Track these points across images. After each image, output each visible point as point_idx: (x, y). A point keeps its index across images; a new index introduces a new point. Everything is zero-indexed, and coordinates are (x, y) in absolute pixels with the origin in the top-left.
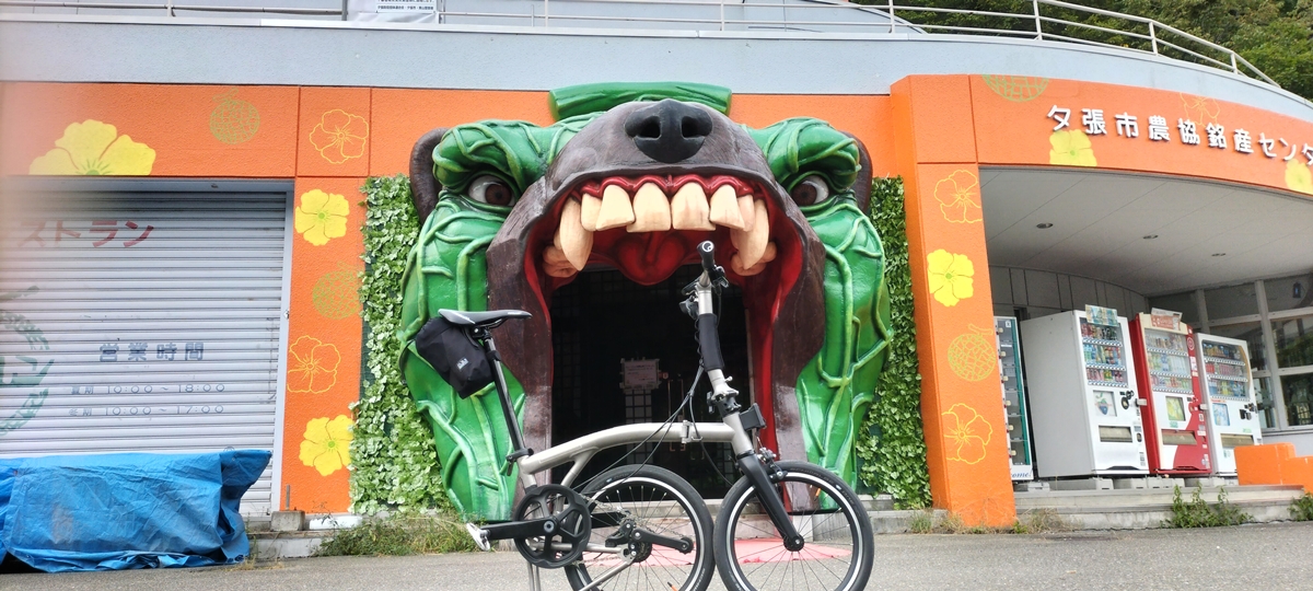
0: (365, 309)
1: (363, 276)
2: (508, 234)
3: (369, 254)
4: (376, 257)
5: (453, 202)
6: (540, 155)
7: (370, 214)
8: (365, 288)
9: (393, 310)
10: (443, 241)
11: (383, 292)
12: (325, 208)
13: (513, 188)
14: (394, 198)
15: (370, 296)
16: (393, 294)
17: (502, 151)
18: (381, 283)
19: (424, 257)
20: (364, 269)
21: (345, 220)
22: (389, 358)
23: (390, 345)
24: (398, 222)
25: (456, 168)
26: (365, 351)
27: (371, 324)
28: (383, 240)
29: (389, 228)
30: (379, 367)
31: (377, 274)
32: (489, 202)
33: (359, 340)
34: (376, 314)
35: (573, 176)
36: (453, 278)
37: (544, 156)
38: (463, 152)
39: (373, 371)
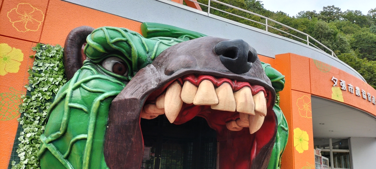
0: (21, 117)
1: (24, 98)
2: (132, 94)
3: (31, 85)
4: (35, 88)
5: (93, 67)
6: (148, 53)
7: (35, 63)
8: (24, 104)
9: (39, 120)
10: (86, 89)
11: (35, 109)
12: (8, 55)
13: (129, 67)
14: (52, 57)
15: (27, 110)
16: (41, 111)
17: (130, 46)
18: (35, 103)
19: (71, 97)
20: (25, 93)
21: (20, 64)
22: (31, 149)
23: (33, 141)
24: (52, 71)
25: (101, 49)
26: (17, 142)
27: (23, 126)
28: (41, 79)
29: (46, 73)
30: (24, 153)
31: (33, 98)
32: (114, 71)
33: (14, 135)
34: (28, 121)
35: (183, 70)
36: (88, 113)
37: (150, 54)
38: (108, 41)
39: (19, 155)
